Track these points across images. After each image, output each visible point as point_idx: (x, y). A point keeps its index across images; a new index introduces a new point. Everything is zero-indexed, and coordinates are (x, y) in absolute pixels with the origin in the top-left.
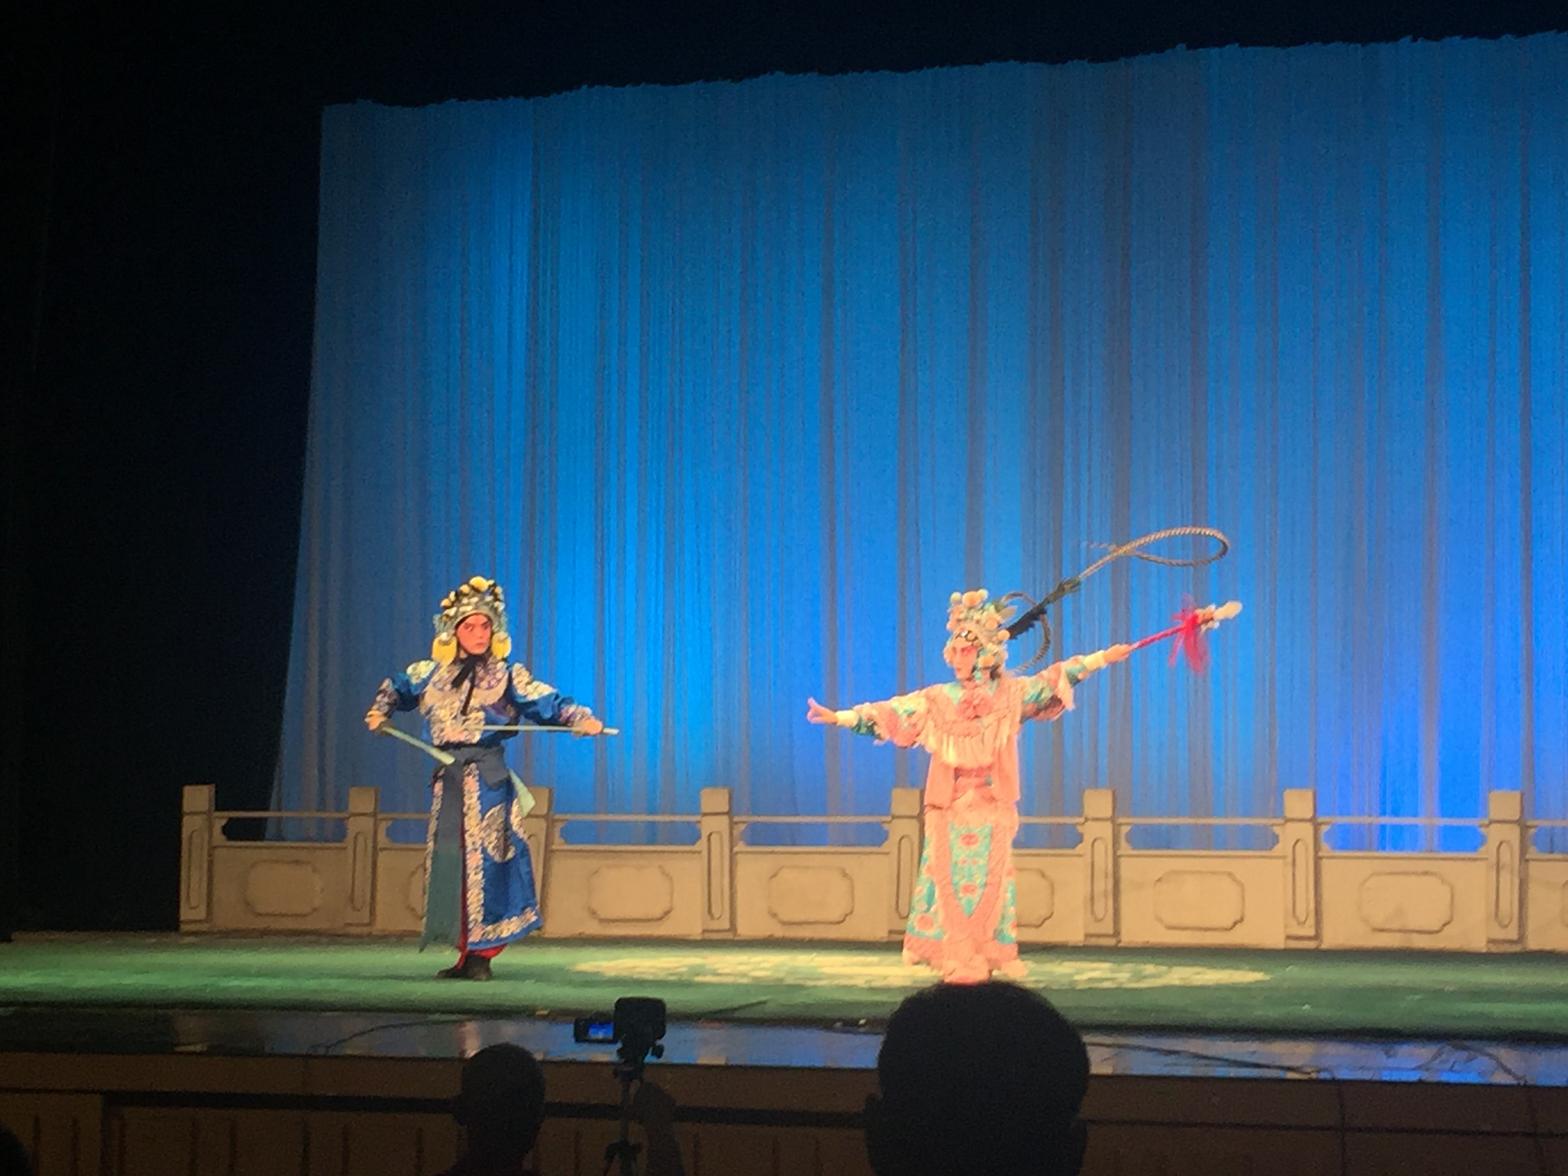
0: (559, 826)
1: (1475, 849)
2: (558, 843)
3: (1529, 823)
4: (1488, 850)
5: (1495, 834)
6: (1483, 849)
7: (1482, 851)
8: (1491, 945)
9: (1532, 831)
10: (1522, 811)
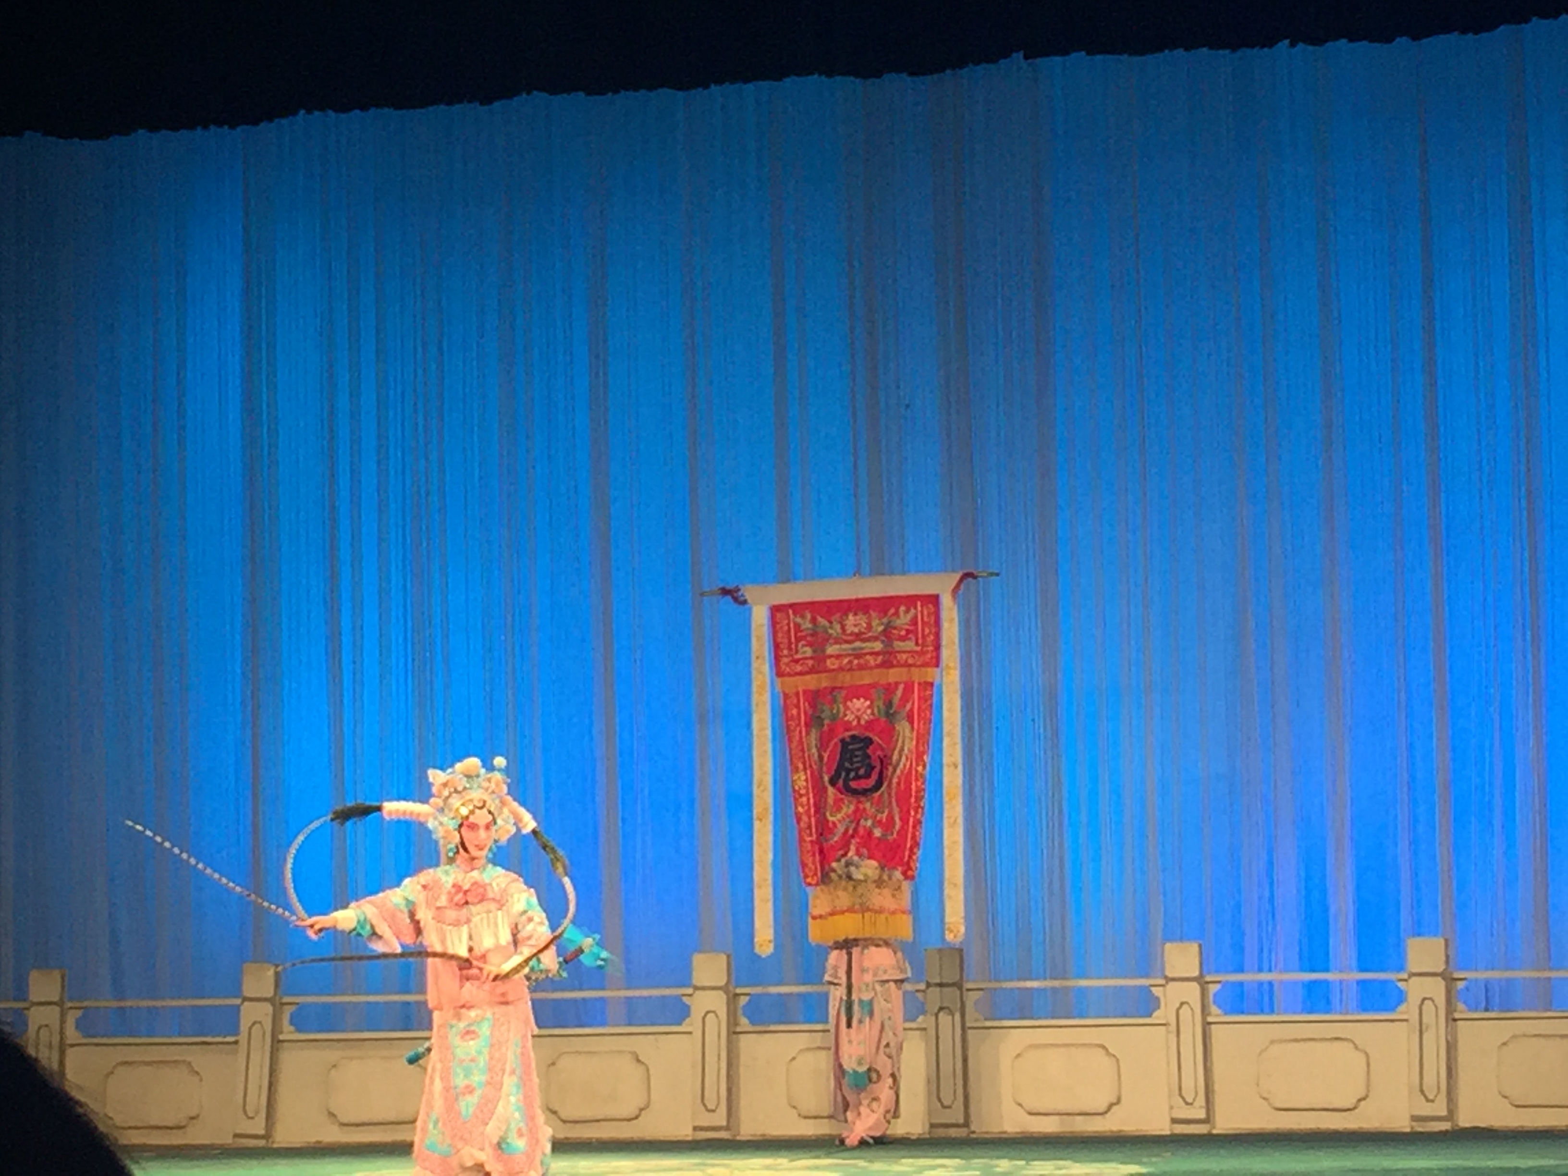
0: (288, 1011)
1: (1393, 1009)
2: (288, 1032)
3: (1456, 975)
4: (1408, 1010)
5: (1416, 989)
6: (1402, 1008)
7: (1402, 1011)
8: (1414, 1124)
9: (1461, 985)
10: (1447, 962)
